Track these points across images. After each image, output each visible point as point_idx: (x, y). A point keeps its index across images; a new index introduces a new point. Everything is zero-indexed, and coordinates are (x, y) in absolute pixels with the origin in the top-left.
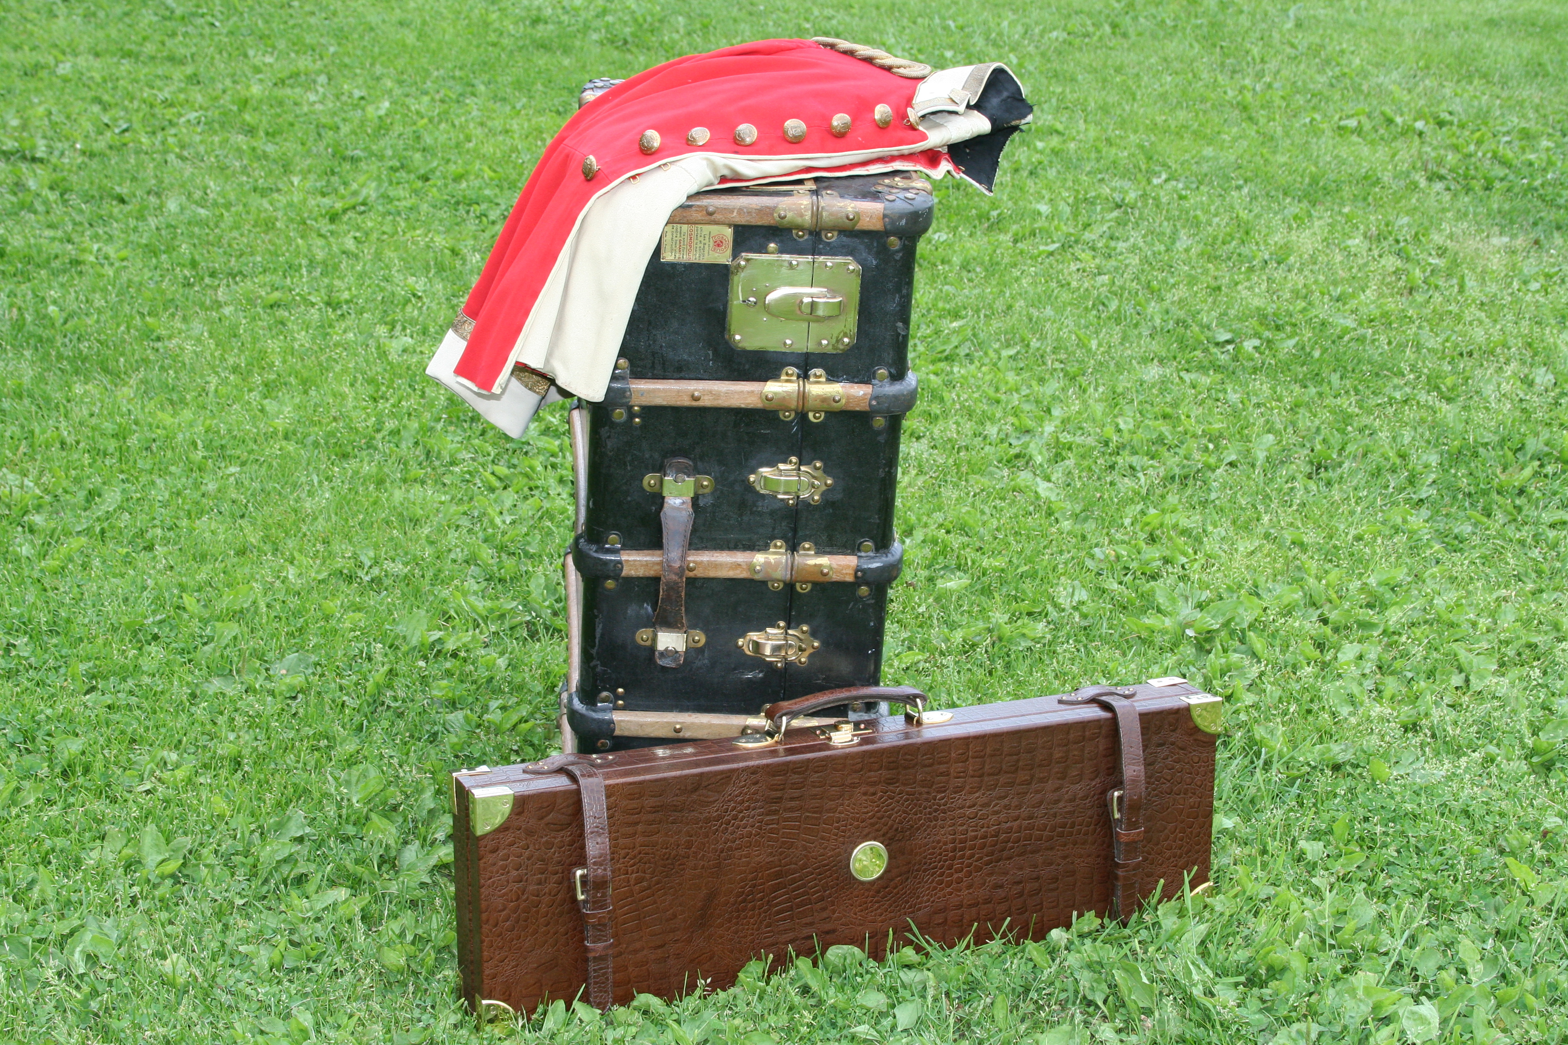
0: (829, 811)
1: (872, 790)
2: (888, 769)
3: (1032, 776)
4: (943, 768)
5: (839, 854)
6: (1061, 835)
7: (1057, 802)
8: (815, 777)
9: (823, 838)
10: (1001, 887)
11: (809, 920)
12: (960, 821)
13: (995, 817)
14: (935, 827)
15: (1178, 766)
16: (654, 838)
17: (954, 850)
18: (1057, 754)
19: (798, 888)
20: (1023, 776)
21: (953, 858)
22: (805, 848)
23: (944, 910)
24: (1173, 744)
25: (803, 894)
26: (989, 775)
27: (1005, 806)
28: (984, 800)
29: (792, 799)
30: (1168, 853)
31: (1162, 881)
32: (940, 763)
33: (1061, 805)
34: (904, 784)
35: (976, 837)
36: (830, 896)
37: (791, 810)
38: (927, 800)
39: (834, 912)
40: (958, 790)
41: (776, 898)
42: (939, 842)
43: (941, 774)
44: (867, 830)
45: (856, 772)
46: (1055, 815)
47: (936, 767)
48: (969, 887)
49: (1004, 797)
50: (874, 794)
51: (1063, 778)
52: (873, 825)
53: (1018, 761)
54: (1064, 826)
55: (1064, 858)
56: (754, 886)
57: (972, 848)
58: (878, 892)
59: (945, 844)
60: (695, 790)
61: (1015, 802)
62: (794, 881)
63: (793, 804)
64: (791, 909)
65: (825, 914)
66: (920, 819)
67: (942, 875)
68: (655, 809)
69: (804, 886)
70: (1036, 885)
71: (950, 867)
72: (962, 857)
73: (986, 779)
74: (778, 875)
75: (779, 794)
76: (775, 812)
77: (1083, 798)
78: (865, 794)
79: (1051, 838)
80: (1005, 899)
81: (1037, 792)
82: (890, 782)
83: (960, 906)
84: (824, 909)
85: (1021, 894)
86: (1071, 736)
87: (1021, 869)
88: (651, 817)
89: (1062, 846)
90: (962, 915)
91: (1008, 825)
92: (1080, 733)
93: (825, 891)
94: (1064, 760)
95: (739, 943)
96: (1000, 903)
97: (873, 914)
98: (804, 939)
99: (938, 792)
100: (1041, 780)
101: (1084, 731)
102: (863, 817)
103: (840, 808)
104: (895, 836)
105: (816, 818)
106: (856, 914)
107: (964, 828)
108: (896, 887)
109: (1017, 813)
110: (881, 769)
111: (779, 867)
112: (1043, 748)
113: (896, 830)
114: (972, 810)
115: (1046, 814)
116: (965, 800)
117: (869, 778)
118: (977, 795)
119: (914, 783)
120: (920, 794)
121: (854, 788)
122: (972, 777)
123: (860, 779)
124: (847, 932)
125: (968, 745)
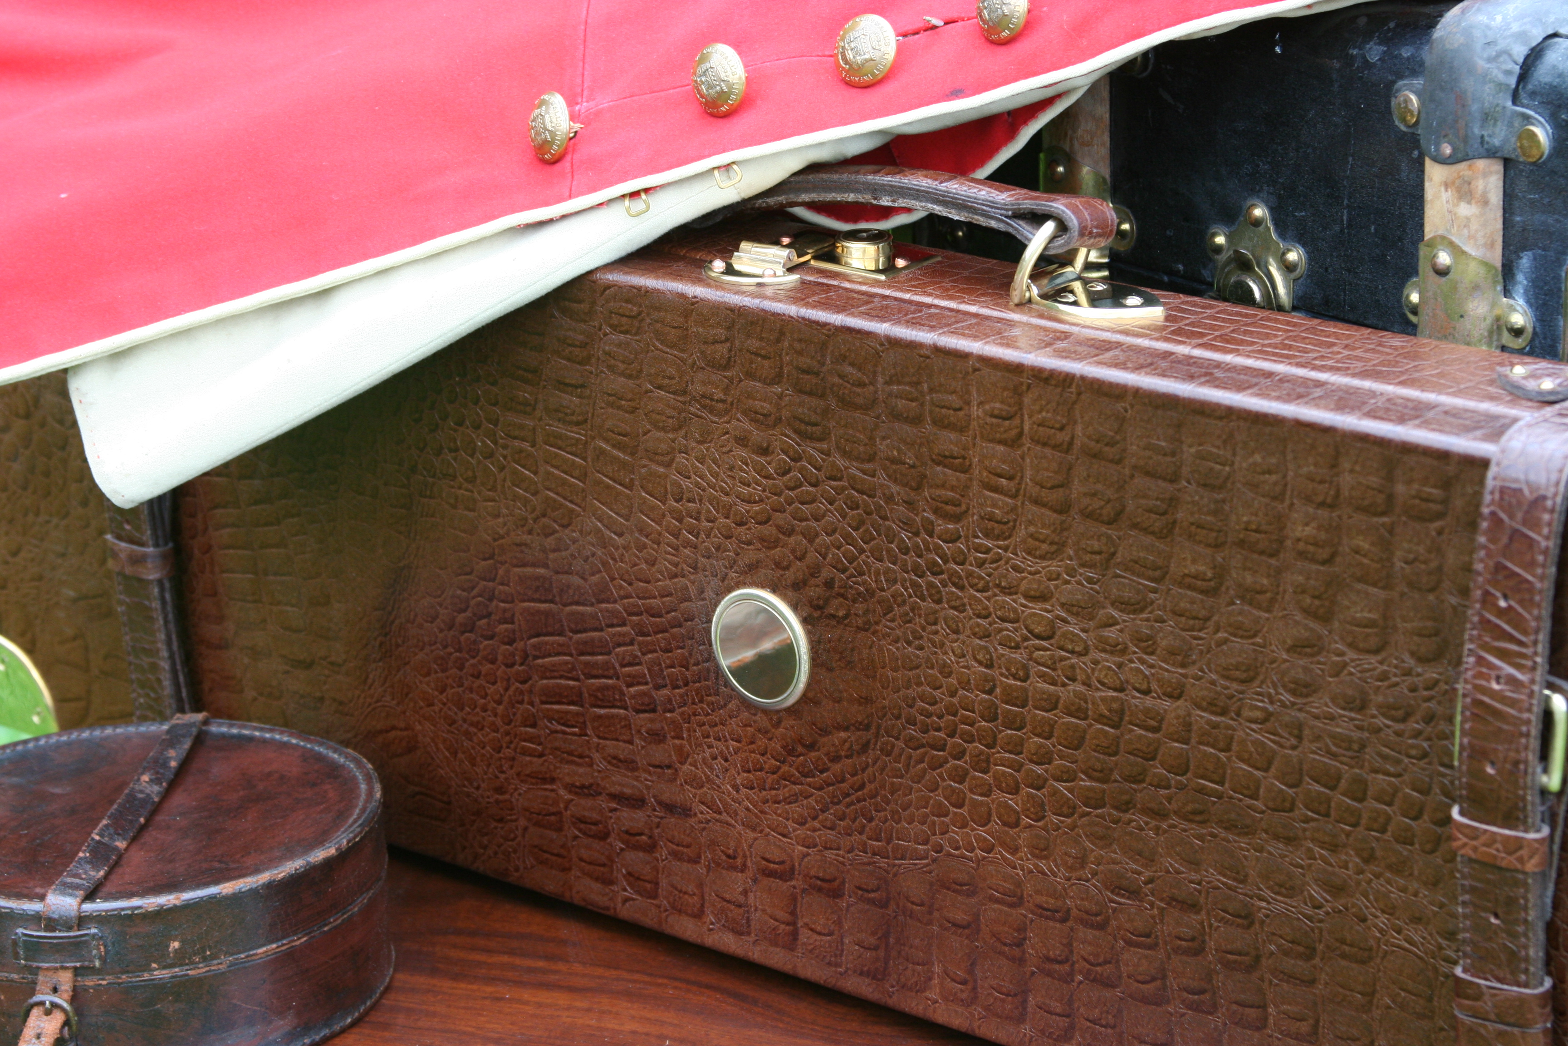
0: (653, 455)
2: (796, 388)
3: (1221, 573)
4: (948, 441)
6: (1320, 806)
7: (1306, 687)
8: (614, 342)
10: (1134, 893)
11: (622, 749)
12: (1006, 630)
13: (1108, 661)
14: (934, 618)
17: (991, 713)
18: (1302, 525)
19: (590, 648)
20: (1191, 557)
21: (991, 740)
22: (602, 541)
23: (971, 888)
26: (1088, 515)
27: (1139, 639)
28: (1074, 592)
29: (563, 385)
32: (941, 423)
33: (1316, 704)
34: (845, 453)
35: (1052, 704)
36: (667, 706)
37: (561, 416)
38: (907, 524)
39: (684, 756)
40: (998, 527)
41: (543, 652)
42: (946, 670)
43: (943, 460)
44: (751, 555)
45: (710, 364)
46: (1298, 731)
47: (927, 429)
48: (1040, 850)
49: (1132, 607)
50: (765, 451)
51: (1323, 617)
52: (770, 543)
53: (1173, 502)
54: (1329, 778)
55: (1333, 888)
56: (493, 596)
57: (1044, 730)
58: (790, 749)
59: (965, 684)
61: (1170, 636)
62: (579, 624)
63: (566, 401)
64: (576, 698)
65: (658, 753)
66: (891, 577)
67: (960, 776)
69: (606, 648)
70: (1243, 938)
71: (983, 764)
72: (1016, 747)
73: (1078, 522)
74: (542, 589)
76: (526, 408)
78: (742, 441)
80: (1147, 939)
81: (1240, 630)
83: (1015, 899)
84: (657, 737)
85: (1195, 945)
86: (1347, 481)
87: (1193, 862)
89: (1322, 845)
90: (1021, 929)
91: (1149, 702)
92: (1374, 480)
93: (657, 687)
94: (1324, 554)
95: (469, 736)
96: (1129, 943)
97: (781, 808)
98: (613, 797)
99: (936, 511)
100: (1249, 595)
101: (1390, 478)
102: (742, 508)
103: (680, 458)
104: (827, 601)
105: (623, 465)
106: (736, 788)
107: (1016, 656)
108: (836, 759)
109: (1173, 672)
110: (777, 379)
111: (546, 566)
112: (1254, 486)
113: (829, 584)
114: (1036, 608)
115: (1268, 716)
116: (1016, 569)
117: (749, 396)
118: (1054, 566)
119: (871, 459)
120: (889, 499)
121: (712, 411)
122: (1036, 502)
123: (726, 391)
124: (717, 827)
125: (1018, 392)
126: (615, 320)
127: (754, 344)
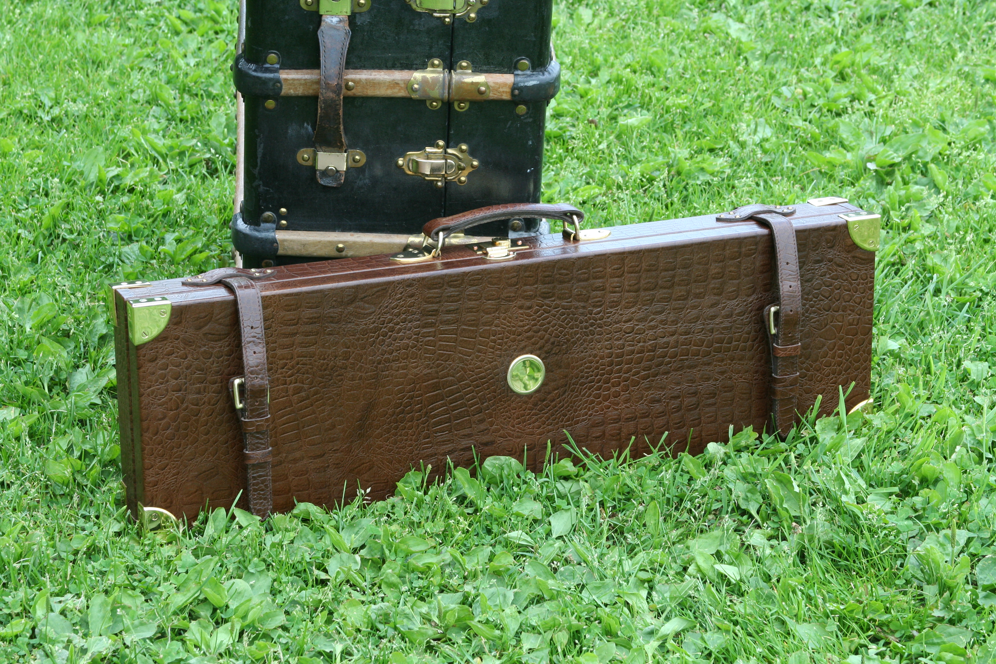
0: (485, 324)
1: (528, 304)
2: (544, 283)
3: (688, 292)
4: (598, 283)
5: (496, 367)
6: (718, 350)
7: (713, 317)
8: (471, 290)
9: (479, 351)
10: (659, 401)
11: (467, 431)
12: (617, 335)
13: (651, 332)
14: (592, 341)
15: (836, 283)
16: (312, 349)
17: (611, 364)
18: (714, 269)
19: (456, 400)
20: (679, 291)
21: (610, 372)
22: (462, 360)
23: (602, 423)
24: (830, 260)
25: (461, 406)
26: (646, 290)
27: (661, 322)
28: (641, 315)
29: (449, 312)
30: (827, 370)
31: (820, 397)
32: (596, 278)
33: (717, 320)
34: (560, 299)
35: (632, 352)
36: (488, 408)
37: (447, 322)
38: (582, 314)
39: (492, 424)
40: (615, 304)
41: (434, 409)
42: (595, 356)
43: (597, 289)
44: (523, 344)
45: (511, 285)
46: (712, 331)
47: (592, 281)
48: (627, 401)
49: (660, 313)
50: (529, 308)
51: (719, 294)
52: (529, 338)
53: (674, 276)
54: (721, 341)
55: (722, 373)
56: (412, 397)
57: (629, 362)
58: (535, 405)
59: (602, 358)
60: (352, 301)
61: (672, 317)
62: (452, 393)
63: (449, 317)
64: (448, 420)
65: (482, 427)
66: (576, 333)
67: (599, 388)
68: (312, 321)
69: (461, 398)
70: (694, 400)
71: (607, 381)
72: (619, 371)
73: (642, 294)
74: (436, 387)
75: (435, 307)
76: (432, 325)
77: (739, 314)
78: (521, 307)
79: (708, 353)
80: (663, 413)
81: (694, 307)
82: (545, 296)
83: (617, 420)
84: (482, 421)
85: (679, 409)
86: (728, 252)
87: (678, 384)
88: (309, 328)
89: (719, 361)
90: (620, 429)
91: (665, 340)
92: (736, 250)
93: (483, 404)
94: (720, 275)
95: (398, 453)
96: (657, 417)
97: (531, 426)
98: (462, 450)
99: (594, 306)
100: (697, 296)
101: (740, 248)
102: (520, 330)
103: (496, 322)
104: (552, 349)
105: (472, 331)
106: (514, 426)
107: (621, 342)
108: (554, 400)
109: (673, 328)
110: (536, 283)
111: (437, 378)
112: (699, 263)
113: (553, 343)
114: (628, 325)
115: (703, 329)
116: (621, 315)
117: (525, 291)
118: (633, 310)
119: (570, 297)
120: (576, 308)
121: (510, 301)
122: (628, 291)
123: (516, 293)
124: (505, 443)
125: (623, 260)
126: (472, 282)
127: (527, 274)
